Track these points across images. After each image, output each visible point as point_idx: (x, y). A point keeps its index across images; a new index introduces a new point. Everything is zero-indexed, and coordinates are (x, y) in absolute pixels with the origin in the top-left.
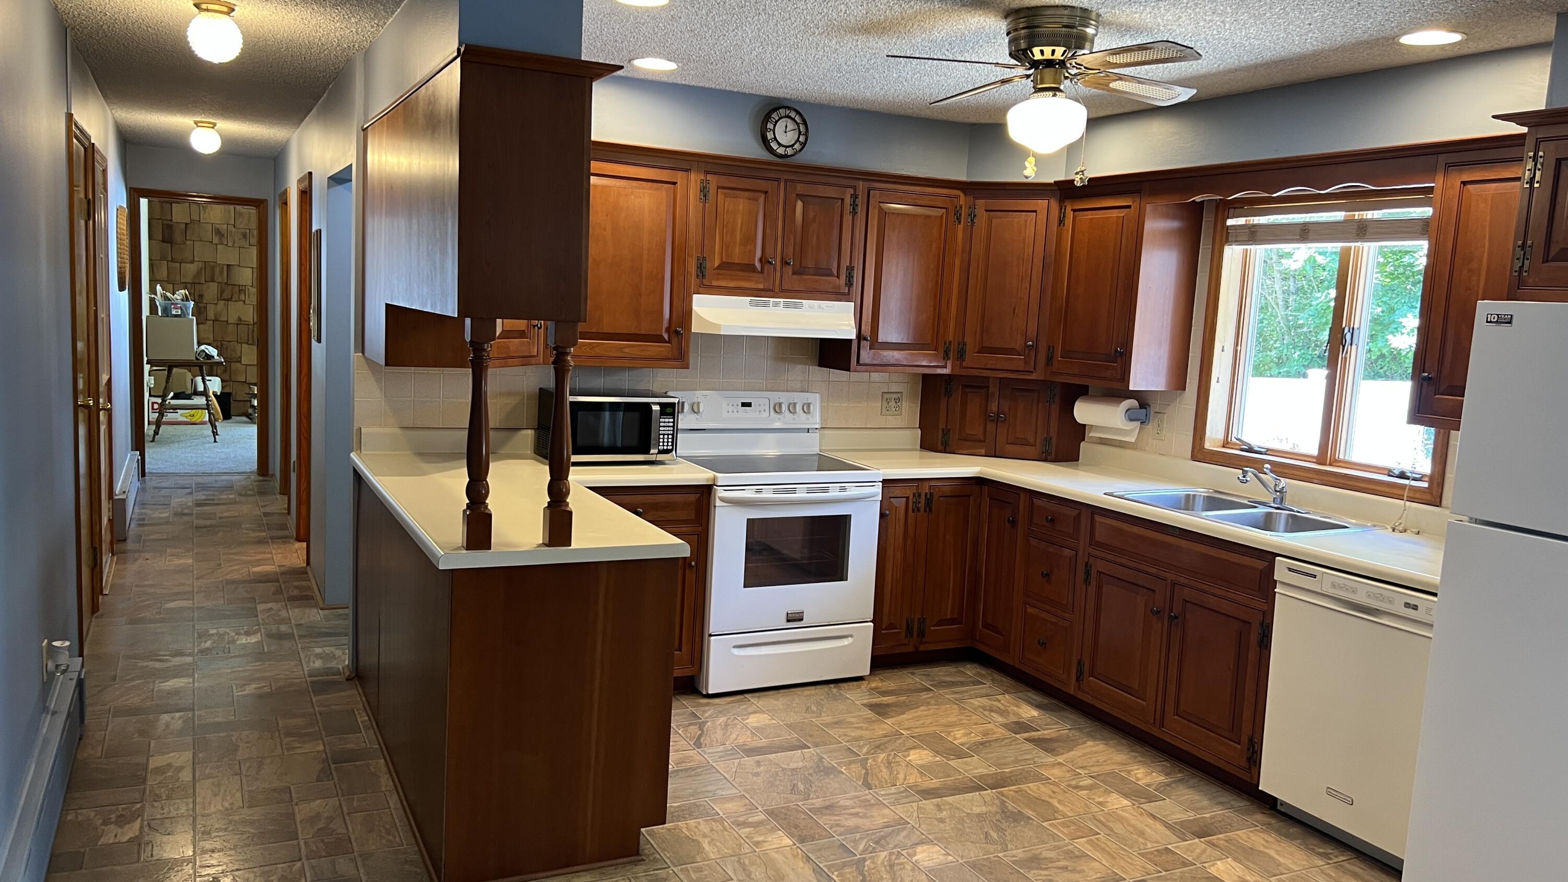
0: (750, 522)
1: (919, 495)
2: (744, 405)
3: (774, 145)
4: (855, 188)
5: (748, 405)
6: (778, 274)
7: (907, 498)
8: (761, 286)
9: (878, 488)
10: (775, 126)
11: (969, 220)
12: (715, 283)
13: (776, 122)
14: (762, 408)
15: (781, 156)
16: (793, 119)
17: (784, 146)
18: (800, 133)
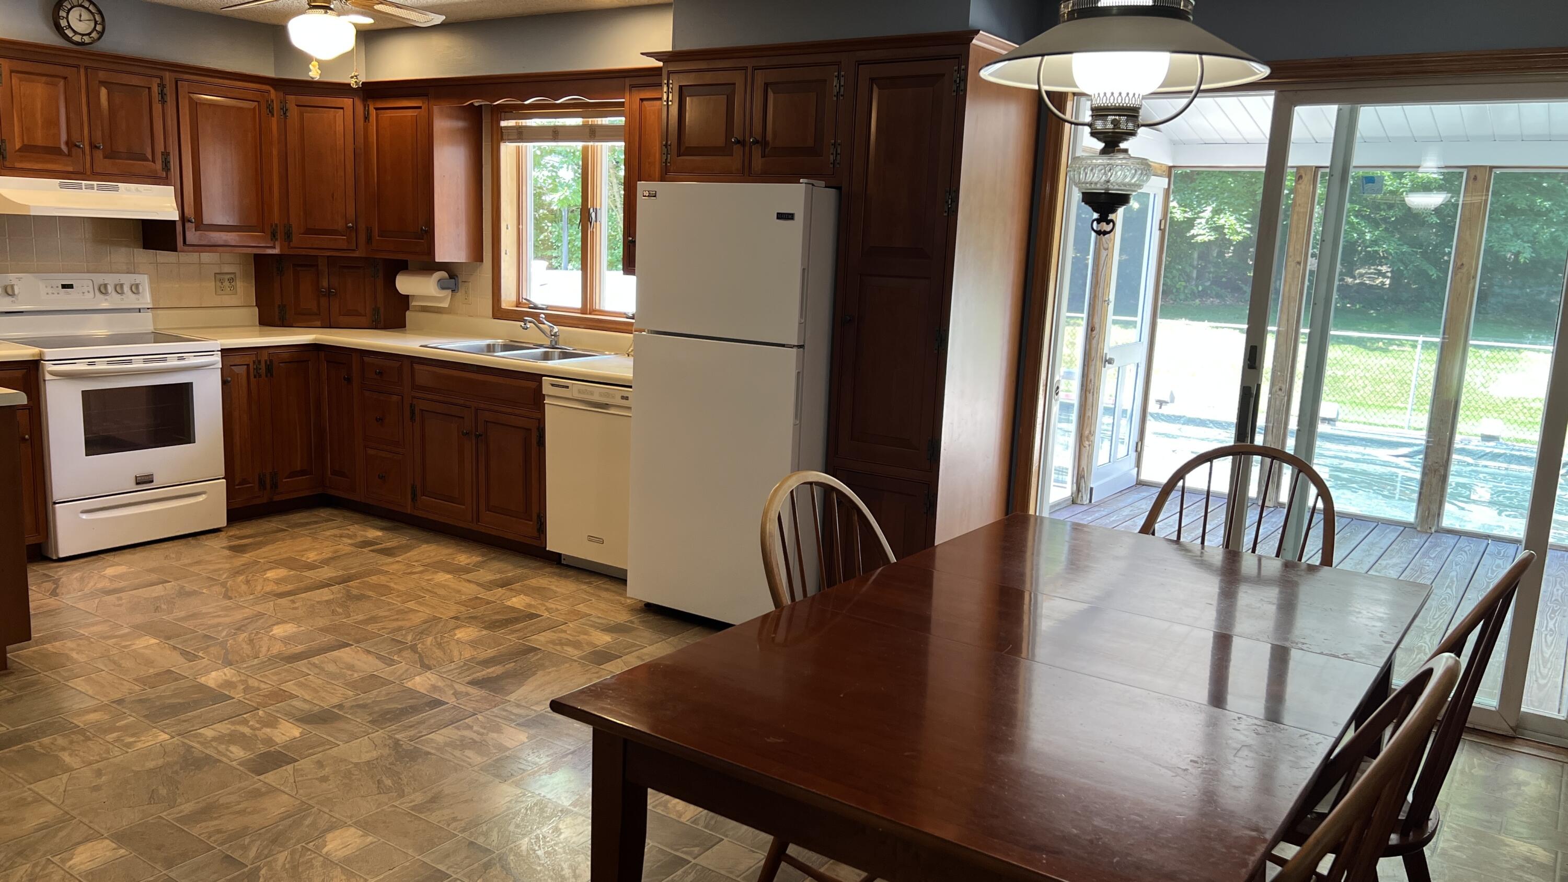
0: (85, 394)
1: (259, 362)
2: (64, 286)
3: (69, 33)
4: (161, 78)
5: (70, 286)
6: (88, 158)
7: (248, 365)
8: (71, 169)
9: (217, 358)
10: (68, 13)
11: (282, 113)
12: (18, 165)
13: (69, 10)
14: (85, 289)
15: (77, 43)
16: (87, 9)
17: (80, 34)
18: (96, 23)
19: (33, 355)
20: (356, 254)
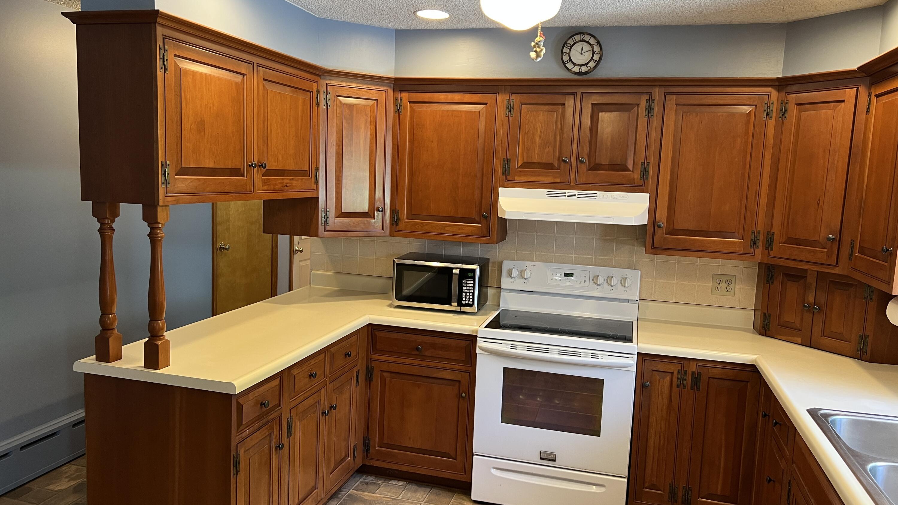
0: (507, 372)
1: (685, 373)
2: (566, 275)
3: (570, 65)
4: (649, 94)
5: (571, 275)
6: (574, 170)
7: (672, 373)
8: (558, 180)
9: (632, 361)
10: (570, 50)
11: (781, 115)
12: (517, 178)
13: (571, 47)
14: (583, 279)
15: (576, 73)
16: (588, 42)
17: (579, 65)
18: (594, 53)
19: (473, 331)
20: (837, 271)
